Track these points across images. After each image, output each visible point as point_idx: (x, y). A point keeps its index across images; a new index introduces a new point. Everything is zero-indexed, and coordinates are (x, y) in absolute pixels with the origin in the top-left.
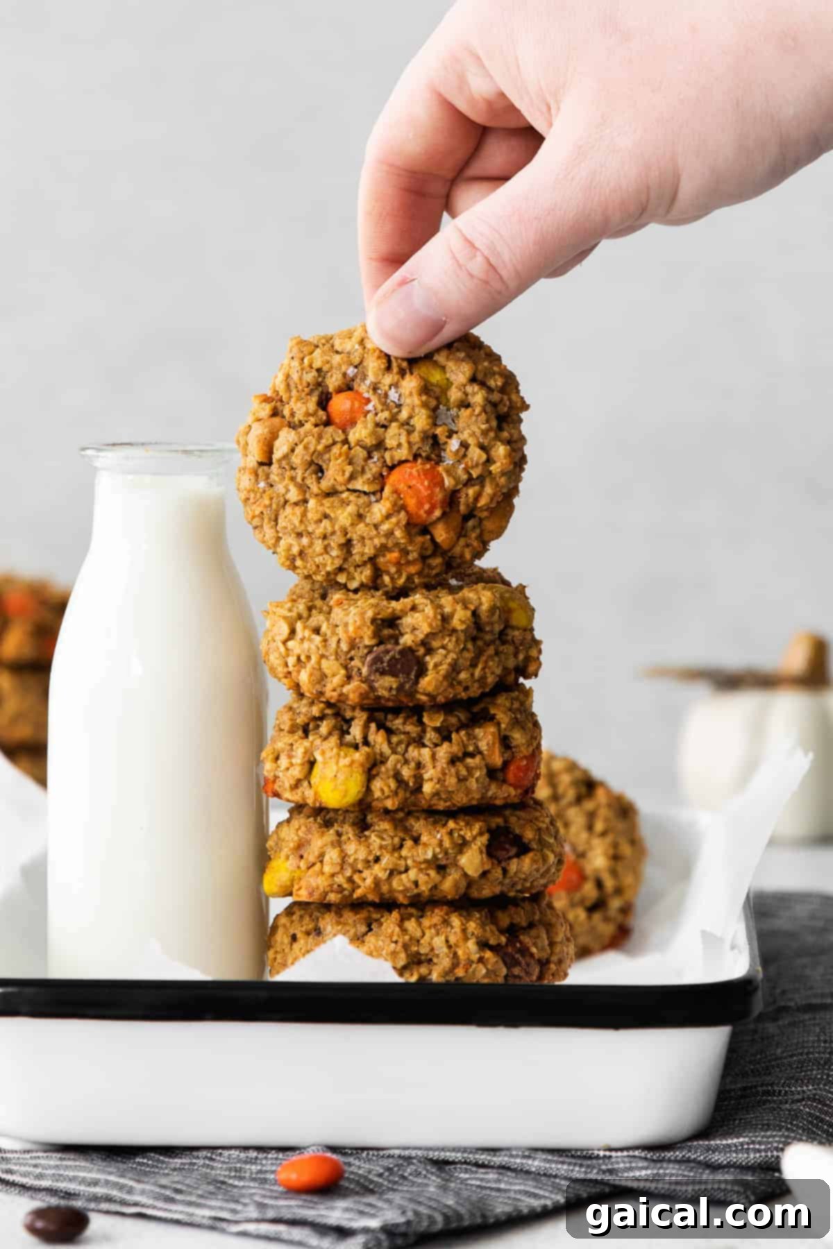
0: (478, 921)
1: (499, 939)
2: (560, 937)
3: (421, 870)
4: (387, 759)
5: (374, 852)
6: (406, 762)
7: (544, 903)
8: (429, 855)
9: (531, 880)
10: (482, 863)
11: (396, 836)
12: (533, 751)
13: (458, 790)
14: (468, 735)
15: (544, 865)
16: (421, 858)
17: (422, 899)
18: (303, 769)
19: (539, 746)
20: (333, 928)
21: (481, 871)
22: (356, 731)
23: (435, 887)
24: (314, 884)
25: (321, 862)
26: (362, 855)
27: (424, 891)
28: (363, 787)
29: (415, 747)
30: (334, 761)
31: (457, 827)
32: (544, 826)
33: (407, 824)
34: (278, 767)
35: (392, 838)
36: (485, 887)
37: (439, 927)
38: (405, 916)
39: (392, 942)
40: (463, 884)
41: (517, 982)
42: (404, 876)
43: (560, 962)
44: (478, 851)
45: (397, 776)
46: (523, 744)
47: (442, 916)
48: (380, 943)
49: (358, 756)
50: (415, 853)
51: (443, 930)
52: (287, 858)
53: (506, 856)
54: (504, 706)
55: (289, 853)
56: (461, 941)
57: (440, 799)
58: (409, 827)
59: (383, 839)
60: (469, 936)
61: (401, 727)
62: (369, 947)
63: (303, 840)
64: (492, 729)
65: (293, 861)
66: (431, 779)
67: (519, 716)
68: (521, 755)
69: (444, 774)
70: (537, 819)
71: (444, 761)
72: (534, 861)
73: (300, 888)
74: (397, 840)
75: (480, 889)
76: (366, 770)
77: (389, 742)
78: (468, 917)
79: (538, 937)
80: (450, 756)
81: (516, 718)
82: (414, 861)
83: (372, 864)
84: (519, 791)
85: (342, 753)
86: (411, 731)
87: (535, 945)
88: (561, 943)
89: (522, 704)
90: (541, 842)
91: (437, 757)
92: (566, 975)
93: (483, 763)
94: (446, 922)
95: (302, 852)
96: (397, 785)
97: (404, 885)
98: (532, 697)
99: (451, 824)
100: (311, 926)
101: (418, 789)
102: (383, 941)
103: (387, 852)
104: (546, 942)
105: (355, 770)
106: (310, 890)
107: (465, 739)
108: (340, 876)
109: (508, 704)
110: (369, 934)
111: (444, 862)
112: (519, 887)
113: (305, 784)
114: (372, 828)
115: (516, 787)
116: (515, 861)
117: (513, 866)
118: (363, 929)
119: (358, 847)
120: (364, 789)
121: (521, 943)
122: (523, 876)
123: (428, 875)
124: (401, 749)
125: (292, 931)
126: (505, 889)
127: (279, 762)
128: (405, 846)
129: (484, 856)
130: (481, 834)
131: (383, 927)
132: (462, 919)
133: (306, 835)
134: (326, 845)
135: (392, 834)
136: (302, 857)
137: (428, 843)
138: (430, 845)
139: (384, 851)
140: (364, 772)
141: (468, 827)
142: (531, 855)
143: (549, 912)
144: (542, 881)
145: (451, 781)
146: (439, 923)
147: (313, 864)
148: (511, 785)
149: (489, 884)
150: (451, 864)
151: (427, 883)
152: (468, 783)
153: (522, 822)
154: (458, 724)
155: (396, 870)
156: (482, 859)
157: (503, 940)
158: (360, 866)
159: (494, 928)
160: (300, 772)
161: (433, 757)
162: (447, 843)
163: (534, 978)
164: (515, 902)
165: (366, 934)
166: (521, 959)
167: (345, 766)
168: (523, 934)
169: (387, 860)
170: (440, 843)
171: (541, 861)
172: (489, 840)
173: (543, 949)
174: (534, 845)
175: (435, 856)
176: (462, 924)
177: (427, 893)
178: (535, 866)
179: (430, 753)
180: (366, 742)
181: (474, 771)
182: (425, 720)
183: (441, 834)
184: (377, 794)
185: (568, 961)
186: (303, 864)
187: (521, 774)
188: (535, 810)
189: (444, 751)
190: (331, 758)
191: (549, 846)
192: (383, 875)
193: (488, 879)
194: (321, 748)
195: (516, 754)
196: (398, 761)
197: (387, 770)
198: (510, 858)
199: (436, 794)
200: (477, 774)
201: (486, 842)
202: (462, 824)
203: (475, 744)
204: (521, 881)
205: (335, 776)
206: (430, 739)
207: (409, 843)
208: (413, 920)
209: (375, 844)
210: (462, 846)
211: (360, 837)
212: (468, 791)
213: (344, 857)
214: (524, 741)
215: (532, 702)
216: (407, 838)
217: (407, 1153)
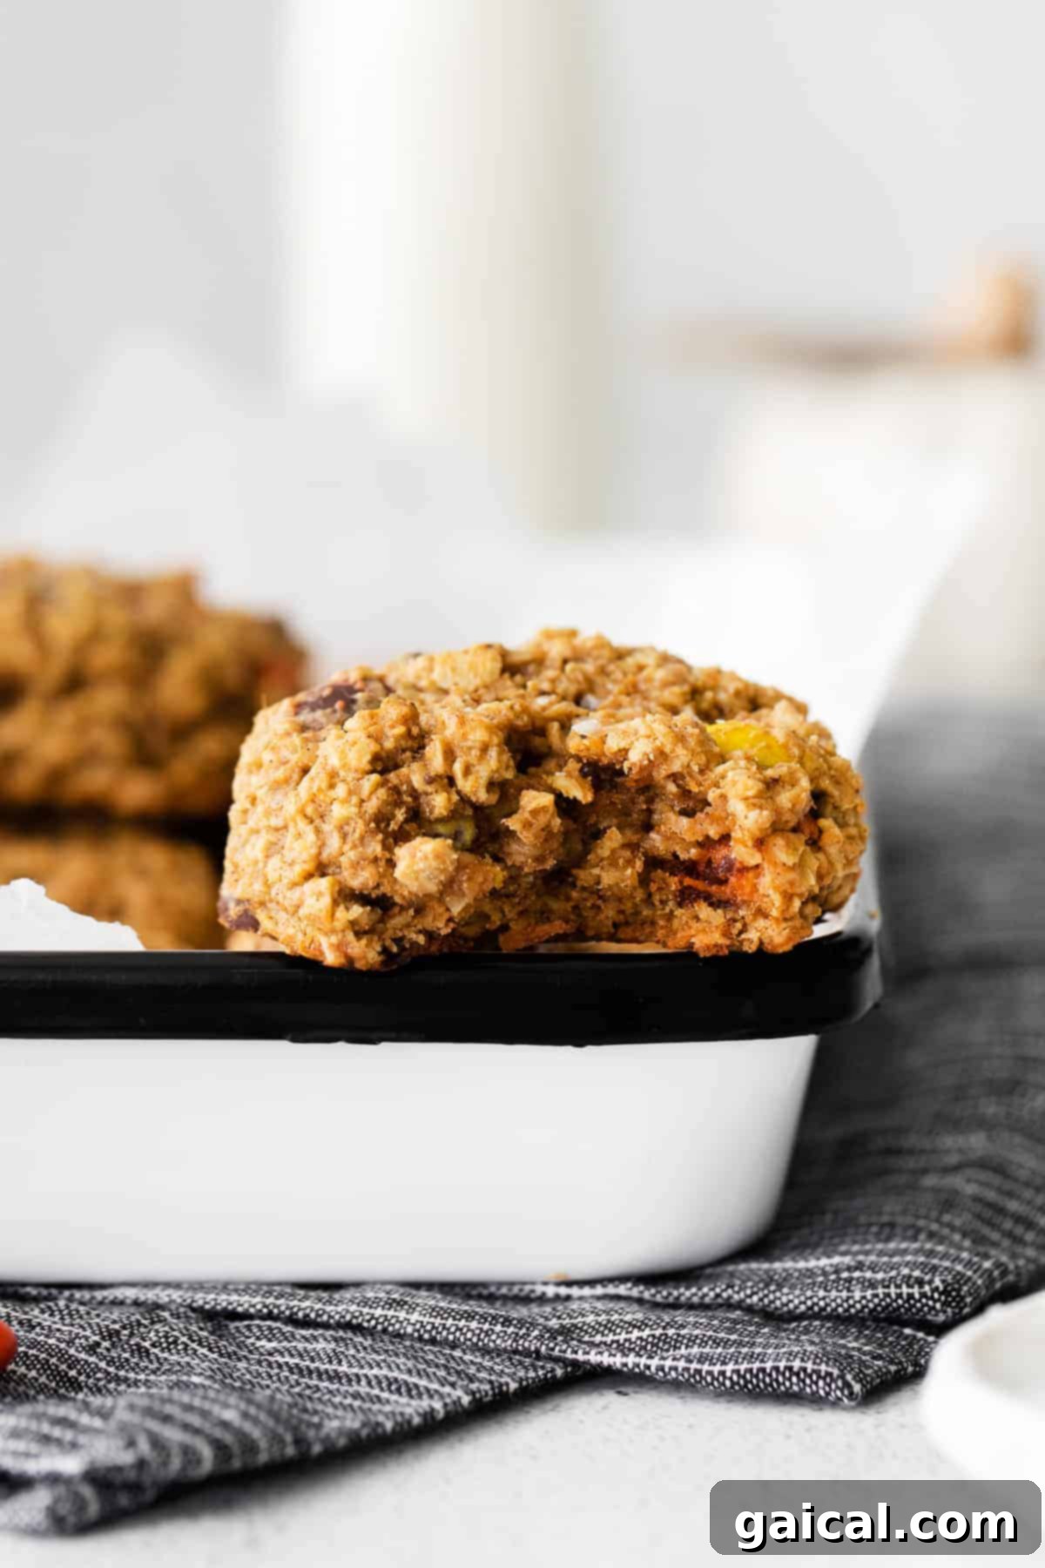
217: (150, 1295)
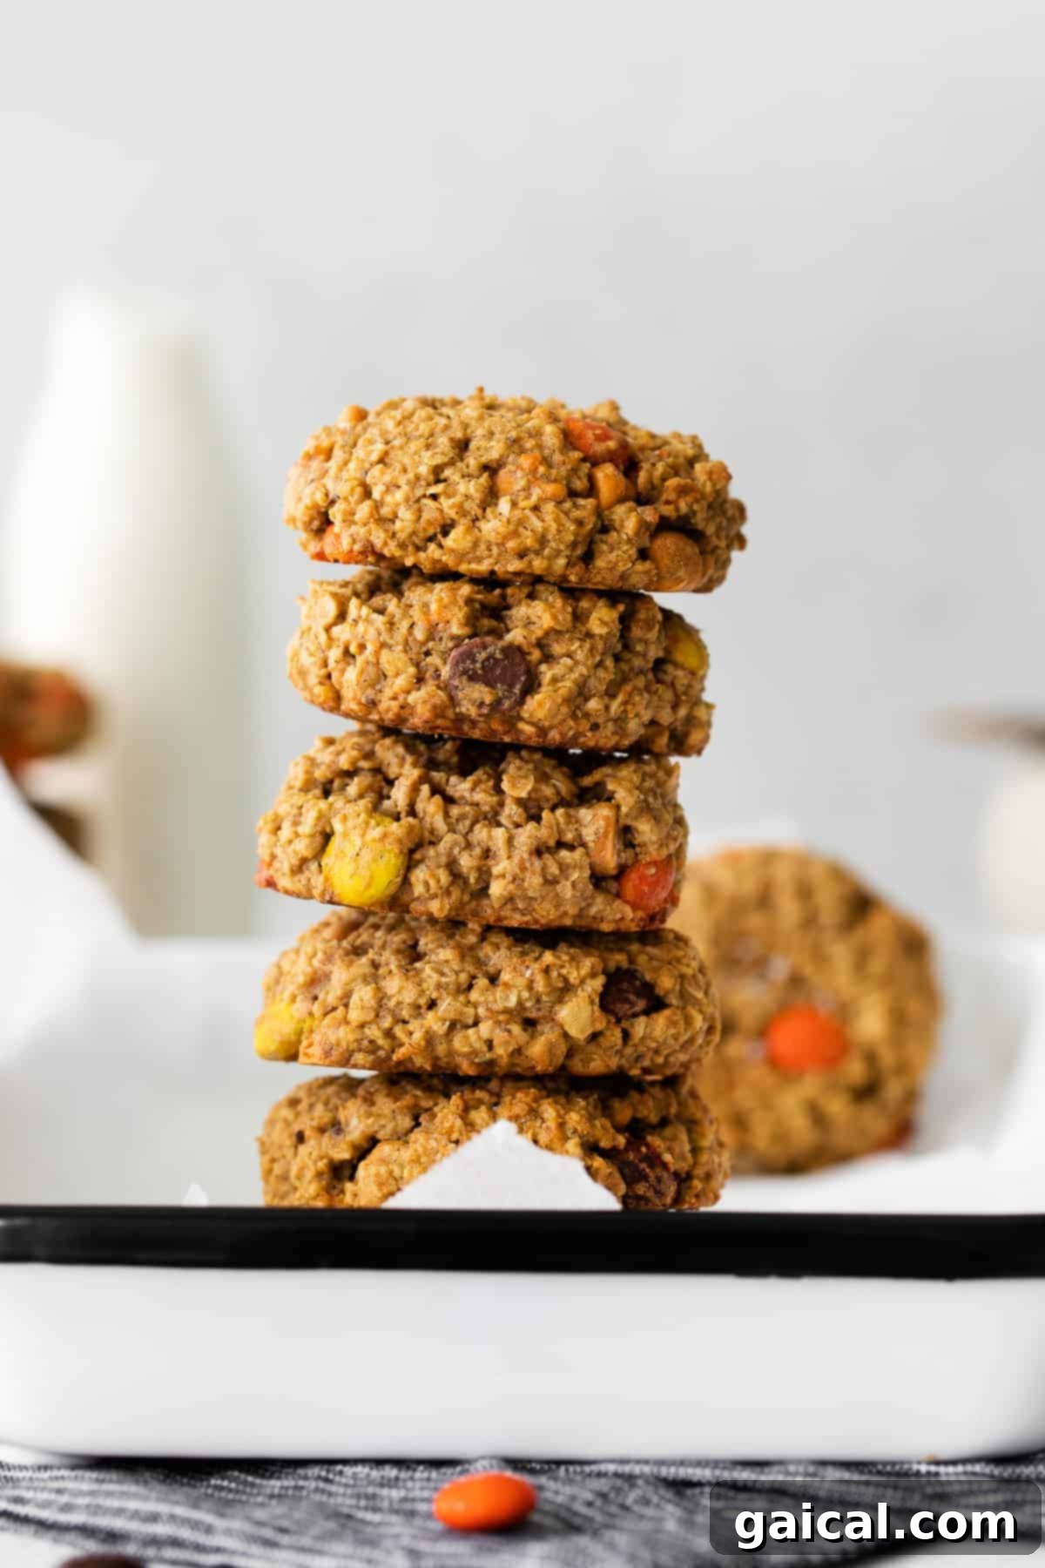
0: (583, 1112)
1: (614, 1139)
2: (707, 1141)
3: (498, 1023)
4: (440, 839)
5: (428, 993)
6: (469, 846)
7: (685, 1090)
8: (512, 1002)
9: (666, 1052)
10: (593, 1021)
11: (462, 971)
12: (670, 856)
13: (543, 898)
14: (568, 816)
15: (686, 1030)
16: (499, 1006)
17: (497, 1069)
18: (311, 843)
19: (680, 852)
20: (360, 1121)
21: (589, 1032)
22: (399, 795)
23: (518, 1051)
24: (333, 1038)
25: (346, 1006)
26: (409, 996)
27: (501, 1056)
28: (397, 876)
29: (484, 826)
30: (358, 832)
31: (558, 962)
32: (689, 971)
33: (481, 954)
34: (278, 840)
35: (457, 973)
36: (595, 1057)
37: (523, 1120)
38: (471, 1103)
39: (451, 1142)
40: (562, 1049)
41: (642, 1206)
42: (471, 1032)
43: (708, 1177)
44: (587, 999)
45: (452, 866)
46: (653, 843)
47: (527, 1104)
48: (433, 1144)
49: (395, 828)
50: (491, 998)
51: (528, 1124)
52: (293, 999)
53: (629, 1013)
54: (631, 781)
55: (297, 992)
56: (556, 1140)
57: (515, 909)
58: (483, 959)
59: (442, 974)
60: (569, 1134)
61: (467, 795)
62: (416, 1150)
63: (320, 973)
64: (604, 811)
65: (301, 1006)
66: (503, 876)
67: (651, 800)
68: (648, 859)
69: (523, 869)
70: (678, 960)
71: (525, 848)
72: (672, 1023)
73: (310, 1045)
74: (463, 977)
75: (586, 1062)
76: (405, 850)
77: (446, 815)
78: (569, 1105)
79: (674, 1138)
80: (535, 843)
81: (645, 801)
82: (488, 1009)
83: (423, 1010)
84: (640, 914)
85: (373, 822)
86: (482, 802)
87: (670, 1150)
88: (711, 1148)
89: (660, 784)
90: (683, 995)
91: (515, 843)
92: (716, 1198)
93: (586, 861)
94: (534, 1113)
95: (316, 991)
96: (450, 879)
97: (471, 1046)
98: (678, 777)
99: (548, 957)
100: (327, 1118)
101: (483, 891)
102: (436, 1139)
103: (448, 994)
104: (687, 1147)
105: (389, 847)
106: (327, 1047)
107: (562, 820)
108: (374, 1027)
109: (636, 779)
110: (416, 1130)
111: (533, 1014)
112: (646, 1063)
113: (314, 866)
114: (427, 958)
115: (635, 907)
116: (642, 1020)
117: (640, 1027)
118: (407, 1122)
119: (405, 984)
120: (399, 879)
121: (648, 1146)
122: (654, 1045)
123: (509, 1031)
124: (463, 826)
125: (296, 1128)
126: (623, 1062)
127: (279, 832)
128: (475, 987)
129: (596, 1008)
130: (593, 975)
131: (437, 1120)
132: (559, 1107)
133: (324, 964)
134: (354, 980)
135: (456, 967)
136: (315, 998)
137: (511, 983)
138: (515, 986)
139: (444, 993)
140: (401, 852)
141: (574, 964)
142: (667, 1012)
143: (691, 1102)
144: (683, 1057)
145: (533, 881)
146: (522, 1113)
147: (334, 1009)
148: (627, 902)
149: (601, 1052)
150: (544, 1017)
151: (507, 1043)
152: (559, 888)
153: (655, 963)
154: (555, 800)
155: (460, 1021)
156: (593, 1012)
157: (621, 1140)
158: (405, 1014)
159: (608, 1124)
160: (307, 847)
161: (510, 841)
162: (540, 986)
163: (669, 1200)
164: (639, 1087)
165: (411, 1130)
166: (648, 1170)
167: (374, 840)
168: (652, 1134)
169: (447, 1006)
170: (530, 986)
171: (682, 1023)
172: (606, 986)
173: (683, 1157)
174: (674, 1001)
175: (520, 1003)
176: (559, 1116)
177: (504, 1061)
178: (672, 1031)
179: (506, 835)
180: (412, 812)
181: (570, 870)
182: (505, 785)
183: (533, 970)
184: (418, 889)
185: (720, 1177)
186: (317, 1008)
187: (646, 889)
188: (677, 947)
189: (527, 835)
190: (355, 828)
191: (697, 1003)
192: (440, 1028)
193: (599, 1045)
194: (343, 812)
195: (640, 857)
196: (455, 844)
197: (438, 855)
198: (635, 1015)
199: (510, 899)
200: (575, 875)
201: (600, 989)
202: (565, 958)
203: (576, 830)
204: (650, 1054)
205: (358, 855)
206: (510, 816)
207: (482, 982)
208: (483, 1108)
209: (430, 981)
210: (565, 990)
211: (408, 971)
212: (558, 902)
213: (381, 998)
214: (654, 838)
215: (677, 785)
216: (479, 975)
217: (627, 1469)
